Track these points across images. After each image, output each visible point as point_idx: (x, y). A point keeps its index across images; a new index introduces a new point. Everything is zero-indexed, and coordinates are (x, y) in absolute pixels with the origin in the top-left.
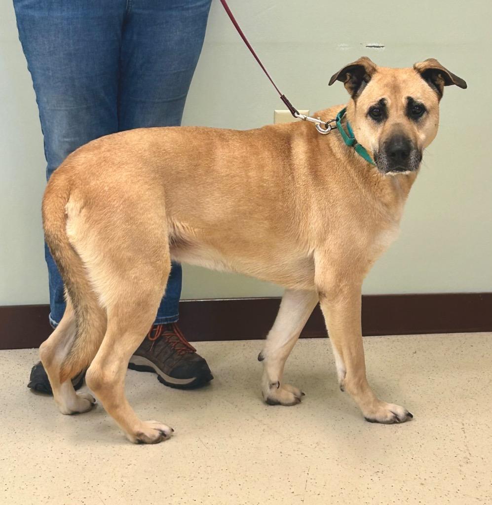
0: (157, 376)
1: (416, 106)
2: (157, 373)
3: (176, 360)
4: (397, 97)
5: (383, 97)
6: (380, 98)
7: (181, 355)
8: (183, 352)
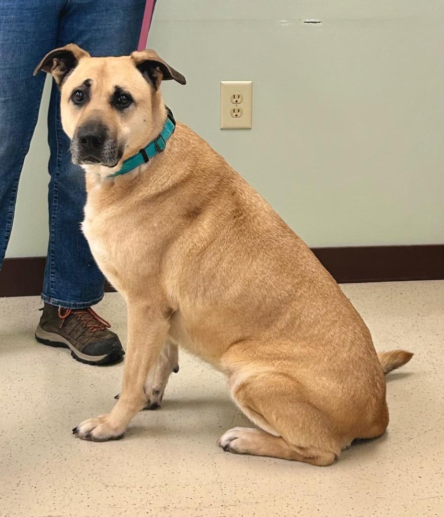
0: (70, 352)
1: (123, 95)
2: (70, 349)
3: (88, 338)
4: (104, 81)
5: (89, 78)
6: (86, 79)
7: (93, 332)
8: (95, 330)
